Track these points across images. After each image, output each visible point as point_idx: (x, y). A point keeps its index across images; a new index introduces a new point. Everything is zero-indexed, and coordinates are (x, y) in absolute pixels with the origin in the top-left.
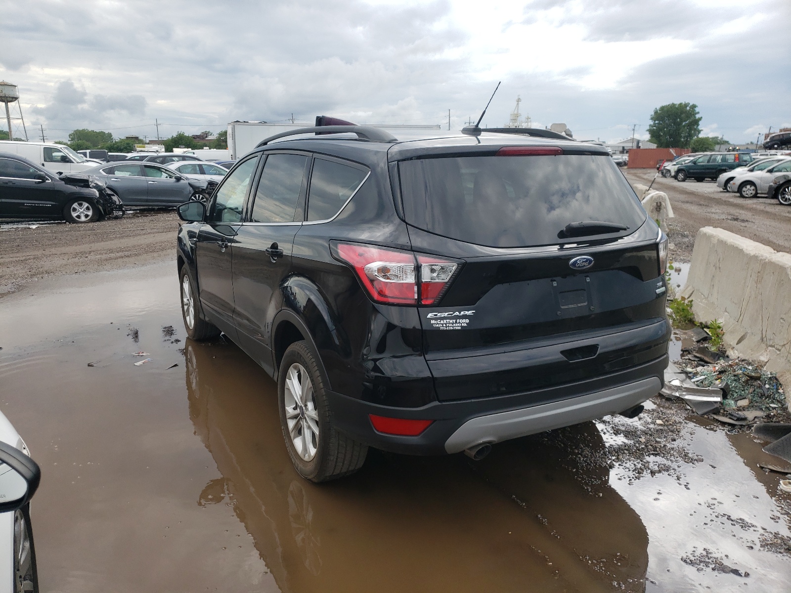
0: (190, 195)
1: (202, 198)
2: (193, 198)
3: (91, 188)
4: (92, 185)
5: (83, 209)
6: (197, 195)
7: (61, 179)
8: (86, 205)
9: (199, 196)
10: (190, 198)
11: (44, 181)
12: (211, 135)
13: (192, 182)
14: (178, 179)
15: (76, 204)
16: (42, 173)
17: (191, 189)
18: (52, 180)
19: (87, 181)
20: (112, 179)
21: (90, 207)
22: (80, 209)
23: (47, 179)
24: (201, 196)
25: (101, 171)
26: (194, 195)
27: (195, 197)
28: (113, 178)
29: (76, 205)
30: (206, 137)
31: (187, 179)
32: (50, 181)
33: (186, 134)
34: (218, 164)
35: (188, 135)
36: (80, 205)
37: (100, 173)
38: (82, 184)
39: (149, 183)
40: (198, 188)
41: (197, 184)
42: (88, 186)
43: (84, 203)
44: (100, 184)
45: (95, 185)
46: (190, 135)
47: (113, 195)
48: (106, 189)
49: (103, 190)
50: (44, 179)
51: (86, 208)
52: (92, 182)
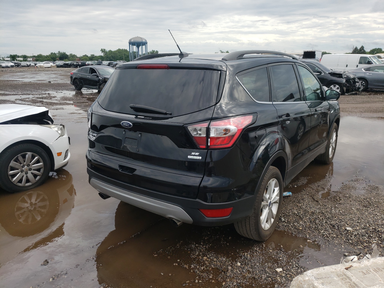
3: (342, 78)
4: (344, 76)
5: (335, 88)
7: (329, 73)
8: (337, 86)
11: (320, 74)
18: (324, 73)
20: (367, 74)
21: (339, 87)
22: (334, 88)
23: (322, 73)
25: (363, 69)
29: (332, 86)
32: (323, 74)
36: (335, 86)
37: (362, 70)
38: (338, 76)
45: (346, 77)
47: (358, 82)
48: (354, 79)
49: (351, 79)
50: (320, 73)
51: (337, 88)
52: (345, 75)
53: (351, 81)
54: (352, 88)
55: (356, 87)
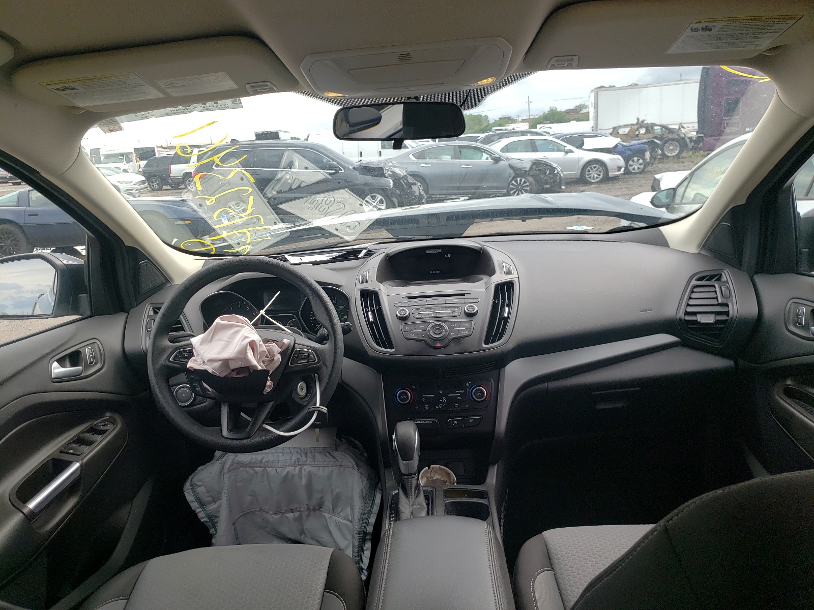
0: (510, 179)
1: (525, 182)
2: (513, 182)
3: (385, 177)
4: (387, 173)
5: (376, 203)
6: (519, 179)
7: (356, 169)
8: (379, 197)
9: (521, 181)
10: (510, 183)
11: (337, 172)
12: (586, 108)
13: (513, 162)
14: (497, 160)
15: (369, 196)
16: (334, 163)
17: (512, 171)
18: (345, 170)
19: (382, 169)
20: (422, 165)
21: (383, 199)
22: (373, 203)
23: (340, 169)
24: (523, 180)
25: (411, 156)
26: (514, 178)
27: (516, 181)
28: (422, 163)
29: (369, 198)
30: (581, 111)
31: (508, 159)
32: (343, 171)
33: (559, 109)
34: (558, 138)
35: (560, 110)
36: (374, 197)
37: (410, 158)
38: (376, 173)
39: (463, 166)
40: (520, 169)
41: (519, 165)
42: (383, 175)
43: (377, 195)
44: (397, 171)
45: (391, 173)
46: (563, 110)
47: (415, 184)
48: (405, 177)
49: (401, 178)
50: (337, 170)
51: (379, 201)
52: (388, 171)
53: (402, 181)
54: (408, 197)
55: (416, 194)
